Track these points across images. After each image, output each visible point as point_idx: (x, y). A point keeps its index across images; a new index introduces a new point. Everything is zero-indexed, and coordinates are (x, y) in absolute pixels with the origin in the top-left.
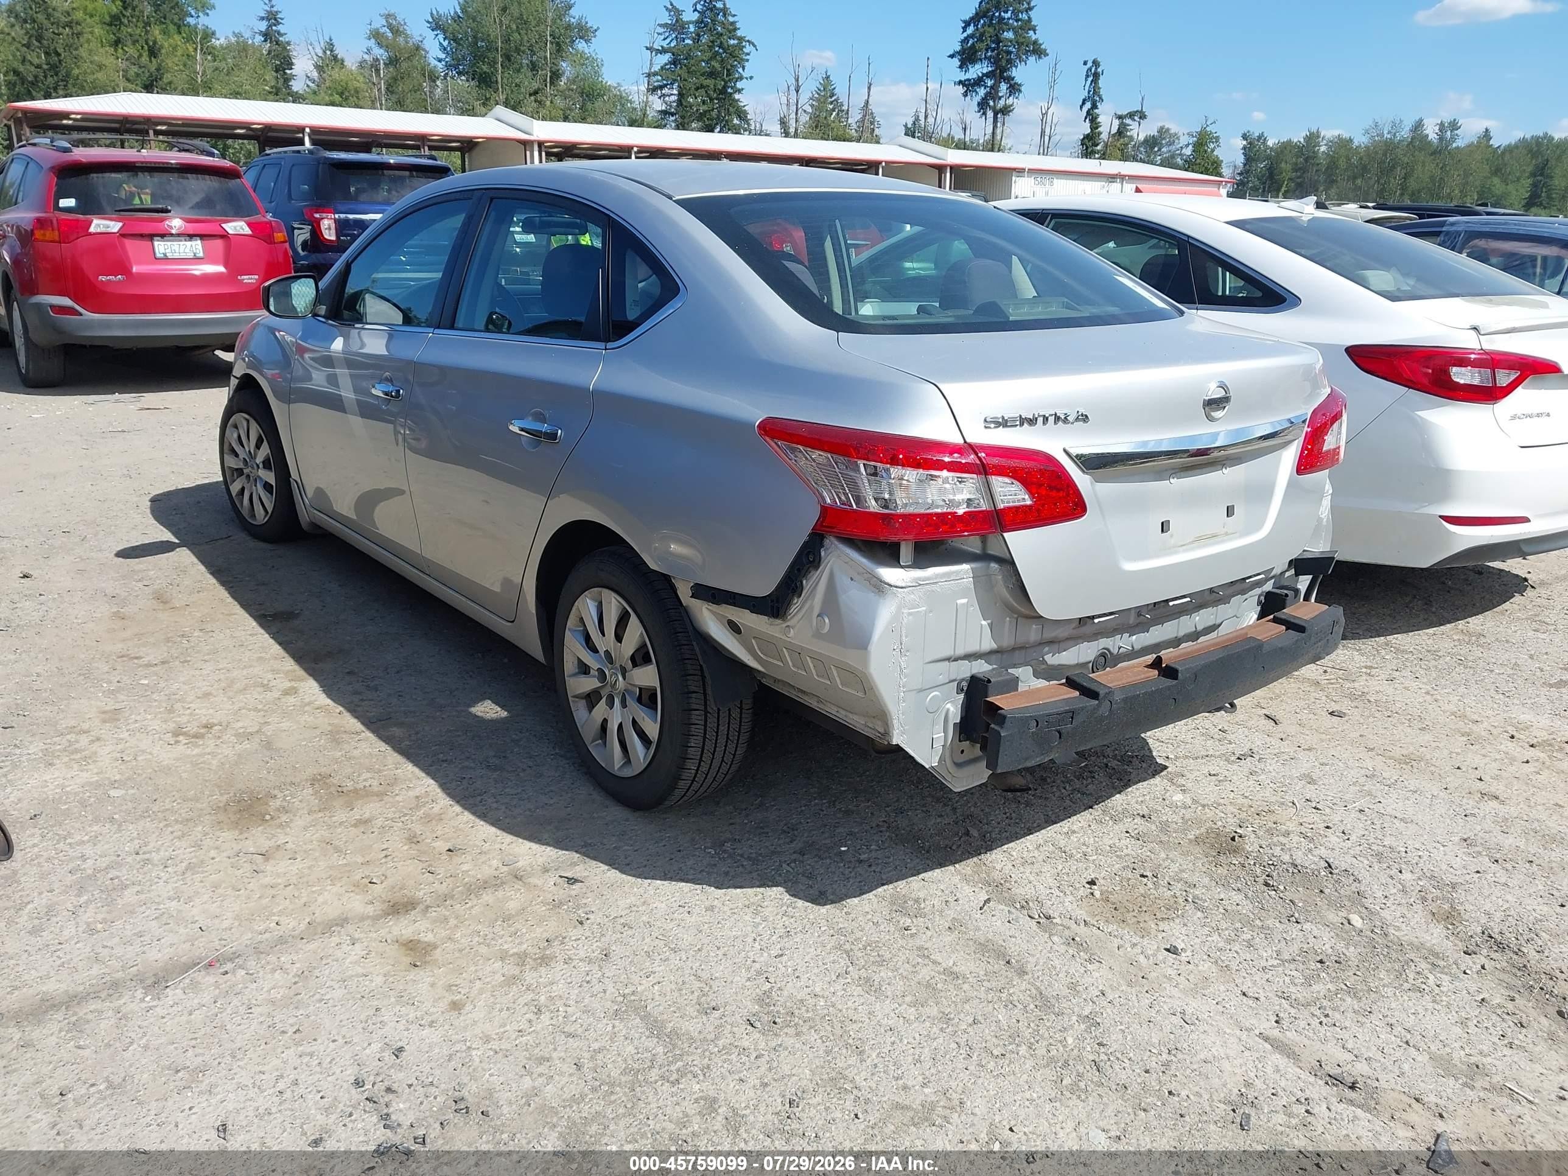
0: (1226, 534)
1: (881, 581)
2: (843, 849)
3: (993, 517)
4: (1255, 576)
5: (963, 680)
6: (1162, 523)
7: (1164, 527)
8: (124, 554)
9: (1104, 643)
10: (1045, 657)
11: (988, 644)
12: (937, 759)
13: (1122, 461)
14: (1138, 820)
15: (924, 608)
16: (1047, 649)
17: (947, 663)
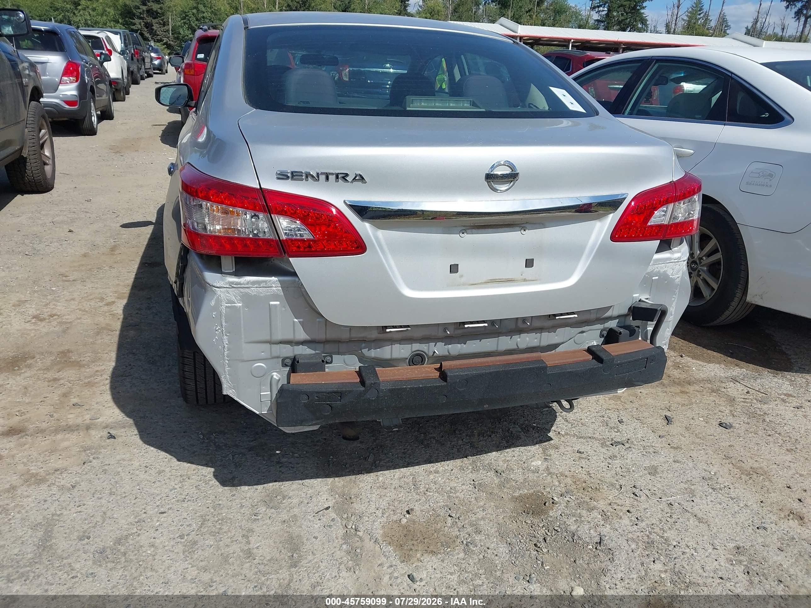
0: (525, 280)
1: (206, 282)
2: (277, 452)
3: (278, 245)
4: (568, 314)
5: (287, 358)
6: (451, 266)
7: (454, 269)
8: (125, 226)
9: (417, 347)
10: (362, 350)
11: (302, 335)
12: (267, 409)
13: (405, 215)
14: (492, 474)
15: (240, 305)
16: (363, 345)
17: (268, 345)
